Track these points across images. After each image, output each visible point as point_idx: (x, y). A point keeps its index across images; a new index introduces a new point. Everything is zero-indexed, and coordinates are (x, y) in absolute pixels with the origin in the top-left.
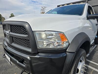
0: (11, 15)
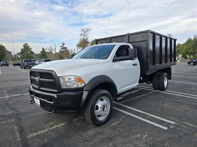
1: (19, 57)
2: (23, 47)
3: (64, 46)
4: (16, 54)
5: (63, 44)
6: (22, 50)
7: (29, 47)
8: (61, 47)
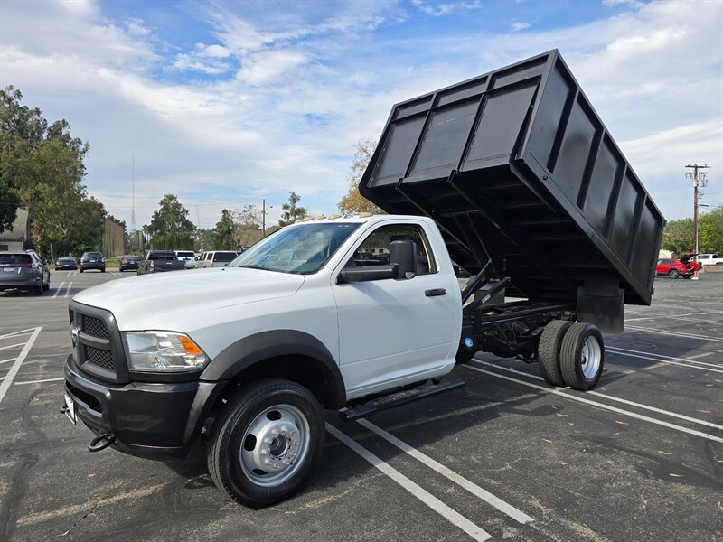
0: (162, 203)
1: (149, 238)
2: (159, 208)
3: (298, 205)
4: (141, 229)
5: (294, 199)
6: (156, 215)
7: (178, 206)
8: (286, 207)
